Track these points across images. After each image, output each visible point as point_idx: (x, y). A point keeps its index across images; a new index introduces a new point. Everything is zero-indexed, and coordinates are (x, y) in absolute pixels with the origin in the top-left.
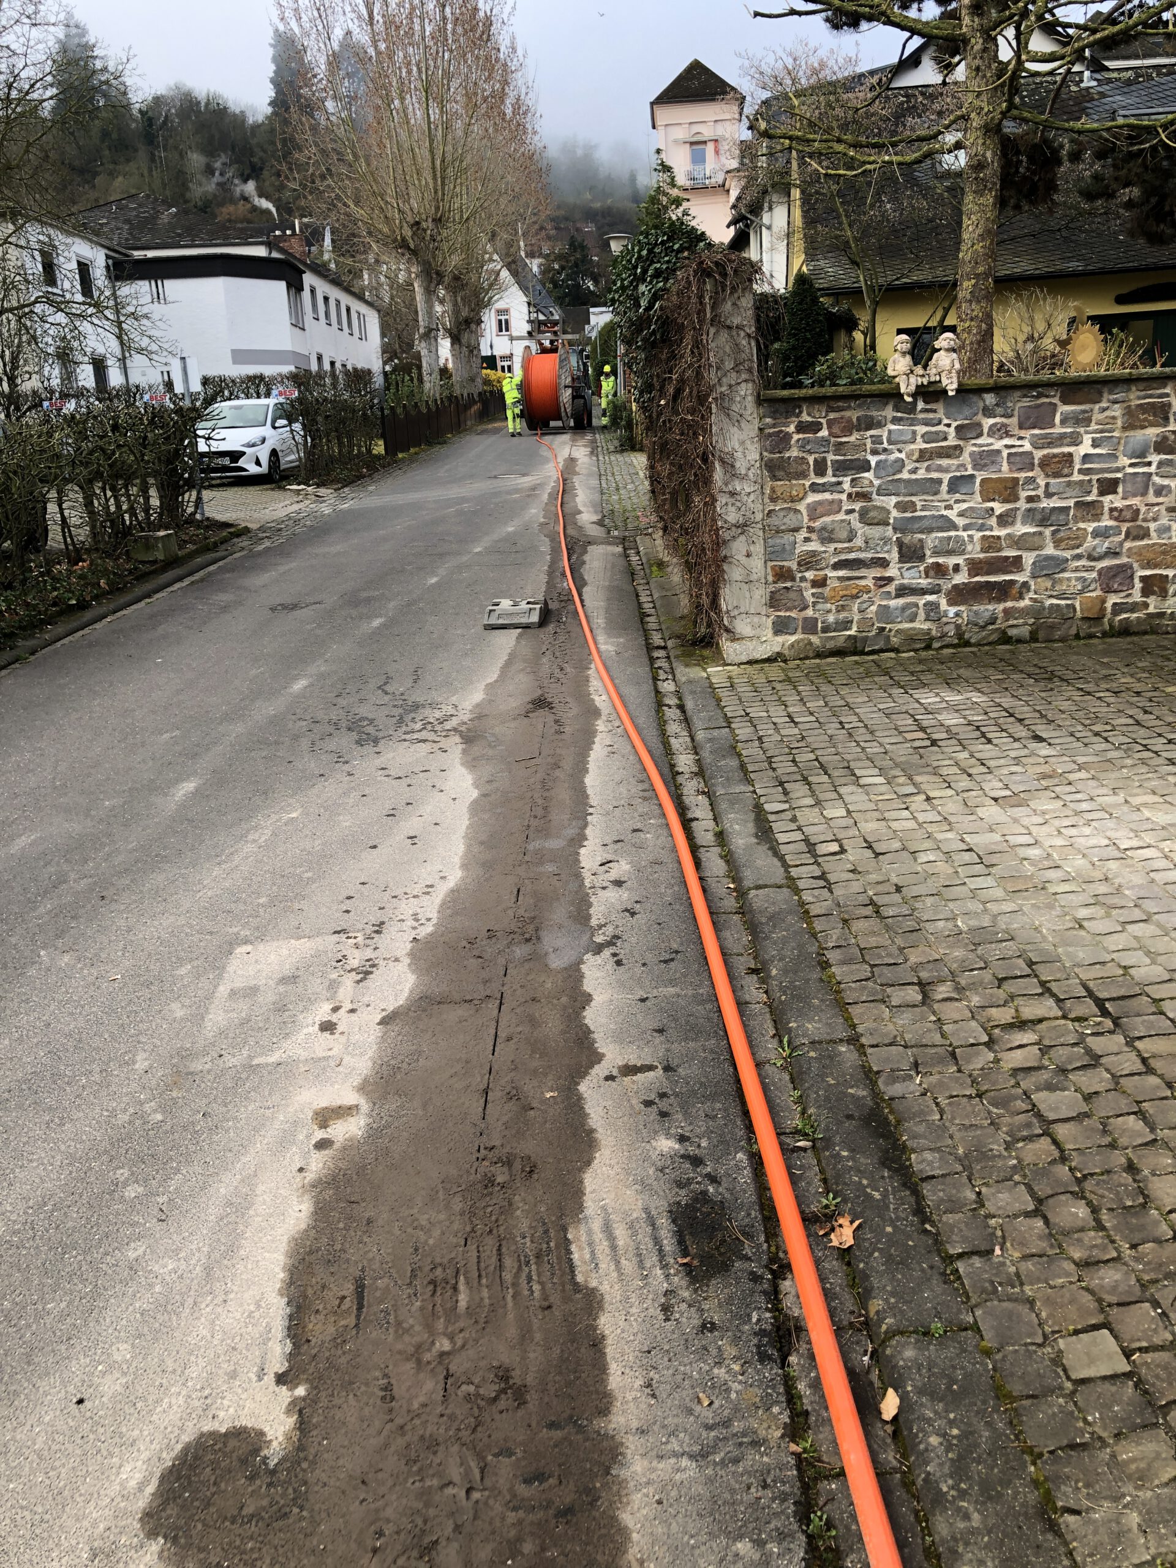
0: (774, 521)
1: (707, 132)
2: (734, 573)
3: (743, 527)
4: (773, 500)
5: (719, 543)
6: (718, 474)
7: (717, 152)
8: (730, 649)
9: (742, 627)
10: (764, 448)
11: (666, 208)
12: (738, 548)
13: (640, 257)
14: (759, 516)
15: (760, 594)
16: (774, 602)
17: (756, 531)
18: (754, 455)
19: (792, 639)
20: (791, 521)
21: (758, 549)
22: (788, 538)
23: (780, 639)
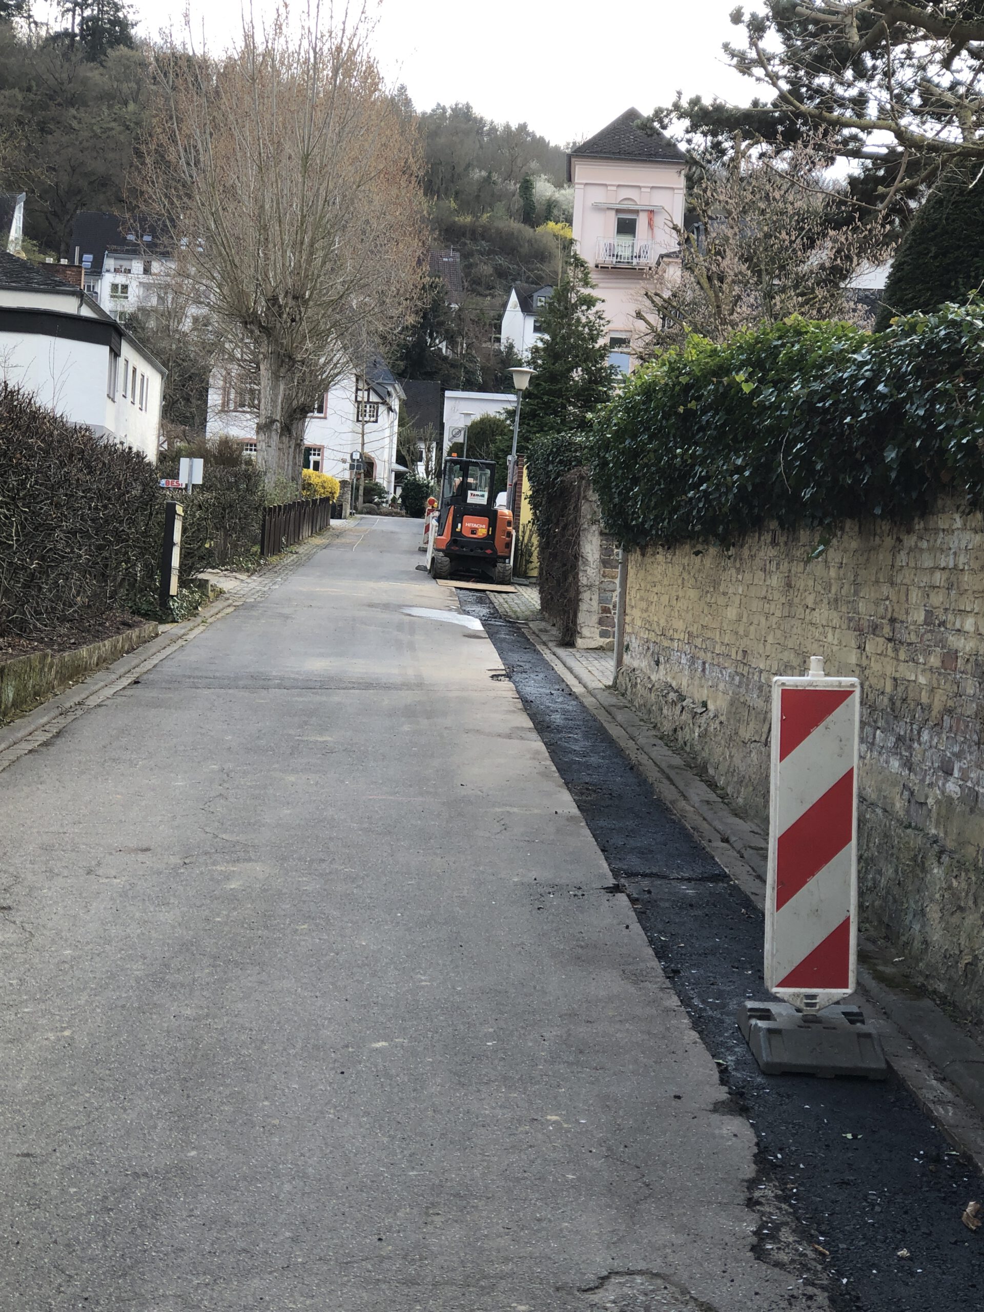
0: (602, 586)
1: (641, 199)
2: (583, 606)
3: (590, 587)
4: (604, 576)
5: (578, 593)
6: (580, 563)
7: (651, 225)
8: (580, 642)
9: (585, 632)
10: (601, 554)
12: (586, 596)
13: (552, 451)
14: (597, 583)
15: (595, 618)
16: (601, 622)
17: (595, 589)
18: (597, 556)
19: (608, 640)
20: (611, 587)
21: (595, 597)
22: (609, 594)
23: (602, 639)
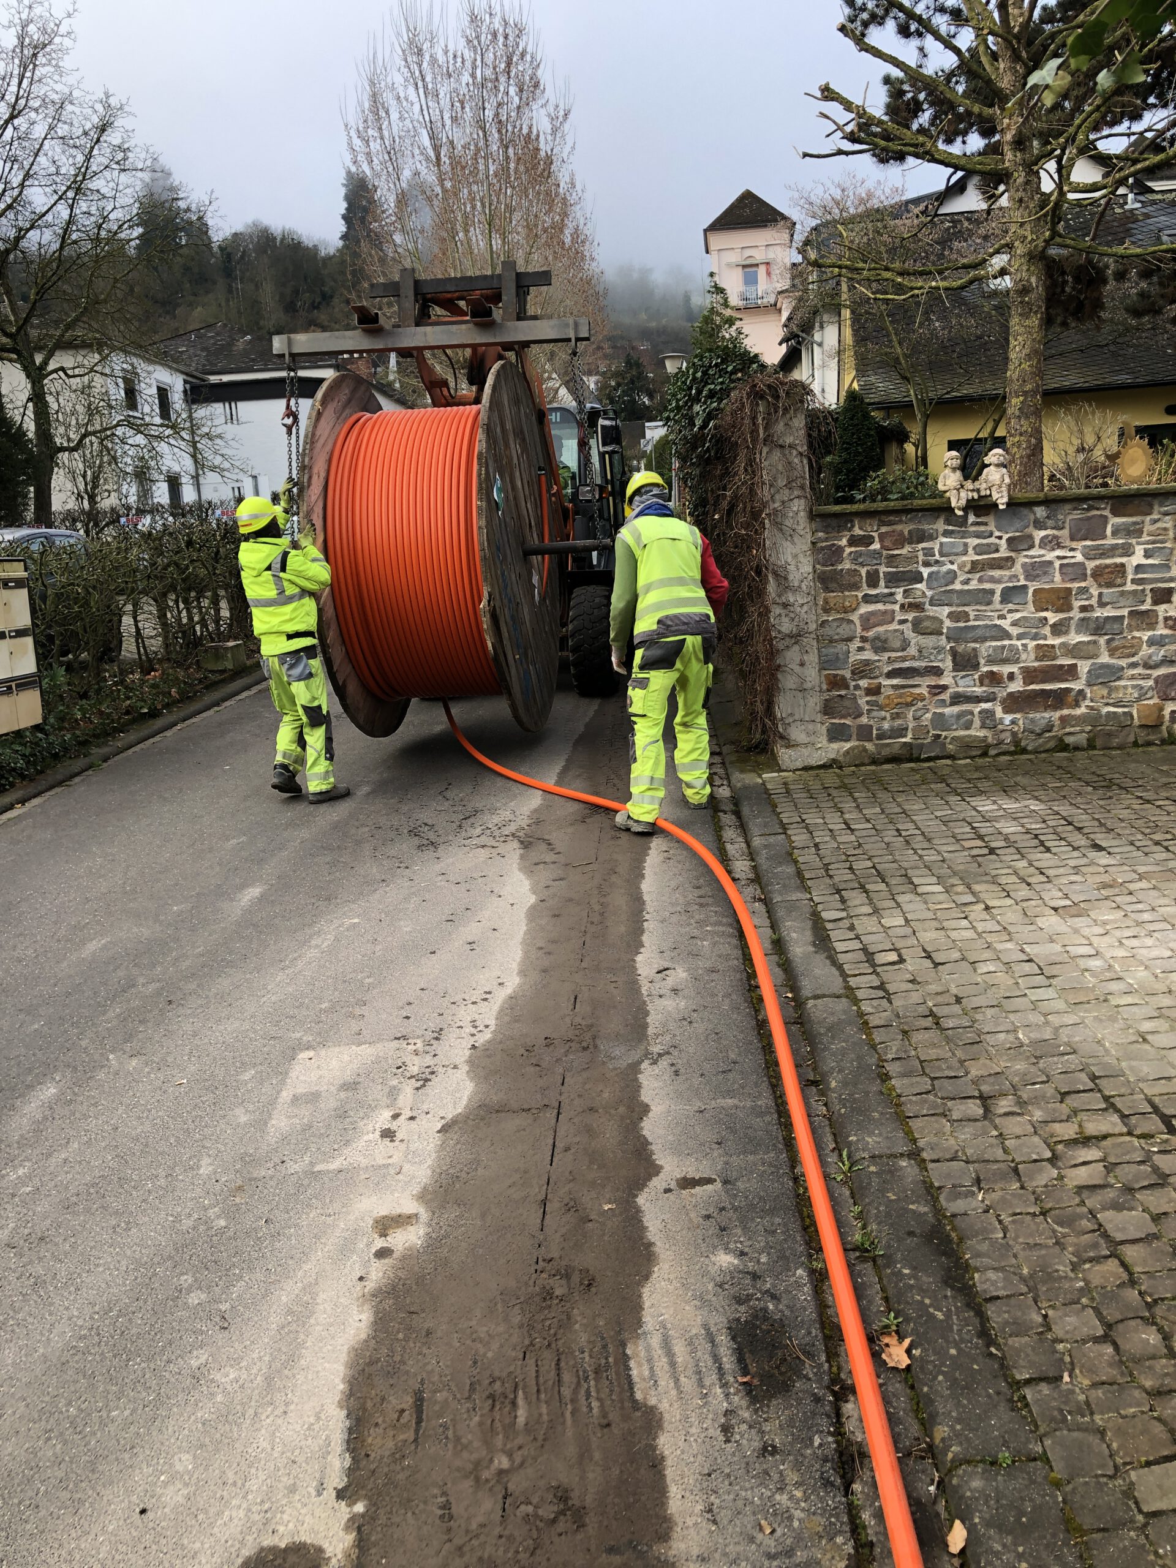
0: (828, 631)
1: (759, 256)
2: (788, 682)
3: (796, 637)
4: (827, 611)
5: (773, 653)
6: (772, 587)
7: (769, 274)
8: (785, 756)
9: (797, 734)
10: (816, 562)
11: (719, 327)
12: (791, 657)
13: (694, 379)
14: (813, 627)
15: (815, 702)
16: (828, 709)
17: (810, 642)
18: (806, 567)
19: (847, 745)
20: (844, 631)
21: (812, 658)
22: (841, 647)
23: (835, 746)
